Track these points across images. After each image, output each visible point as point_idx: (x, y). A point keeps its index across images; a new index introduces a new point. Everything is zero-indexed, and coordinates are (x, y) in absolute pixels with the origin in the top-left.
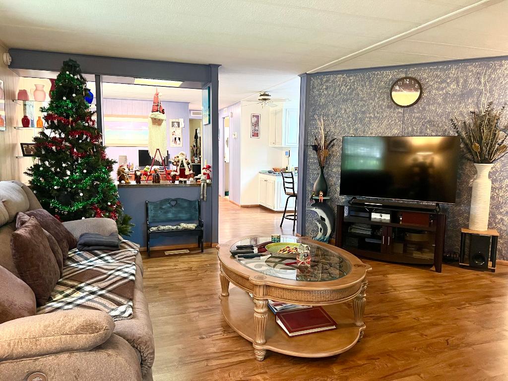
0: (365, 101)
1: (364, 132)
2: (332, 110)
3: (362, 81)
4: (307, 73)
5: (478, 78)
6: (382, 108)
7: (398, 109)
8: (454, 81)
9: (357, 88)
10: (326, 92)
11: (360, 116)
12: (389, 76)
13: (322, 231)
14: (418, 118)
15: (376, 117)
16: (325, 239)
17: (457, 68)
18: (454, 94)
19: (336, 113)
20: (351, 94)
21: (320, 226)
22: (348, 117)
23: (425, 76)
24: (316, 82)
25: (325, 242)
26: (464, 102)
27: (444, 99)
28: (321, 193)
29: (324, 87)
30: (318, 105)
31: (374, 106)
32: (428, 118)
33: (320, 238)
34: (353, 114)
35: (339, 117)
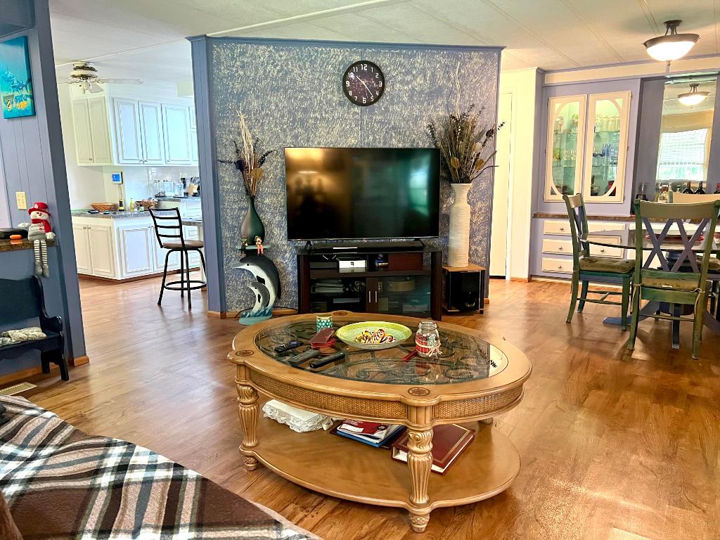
0: (306, 92)
1: (308, 141)
2: (255, 104)
3: (299, 60)
4: (208, 35)
5: (447, 73)
6: (330, 105)
7: (354, 107)
8: (420, 74)
9: (293, 71)
10: (241, 73)
11: (300, 115)
12: (339, 56)
13: (261, 299)
14: (380, 122)
15: (324, 119)
16: (267, 311)
17: (423, 56)
18: (422, 92)
19: (263, 109)
20: (283, 79)
21: (257, 292)
22: (283, 116)
23: (386, 62)
24: (222, 53)
25: (267, 315)
26: (434, 103)
27: (411, 97)
28: (258, 239)
29: (238, 63)
30: (230, 94)
31: (321, 102)
32: (393, 122)
33: (259, 311)
34: (290, 112)
35: (267, 115)
